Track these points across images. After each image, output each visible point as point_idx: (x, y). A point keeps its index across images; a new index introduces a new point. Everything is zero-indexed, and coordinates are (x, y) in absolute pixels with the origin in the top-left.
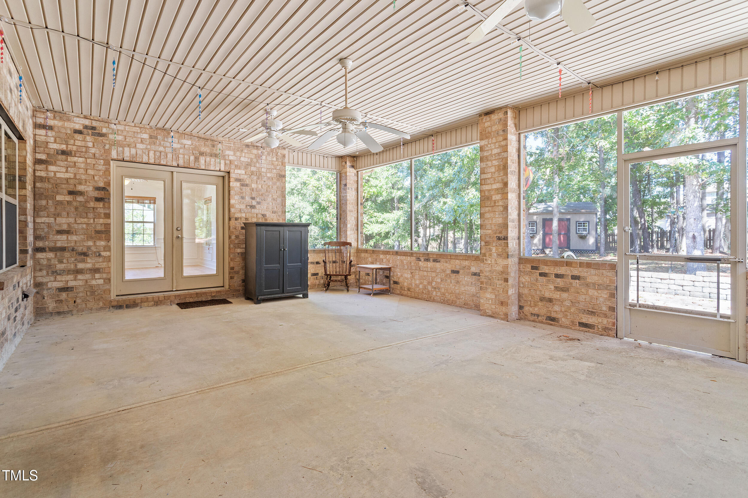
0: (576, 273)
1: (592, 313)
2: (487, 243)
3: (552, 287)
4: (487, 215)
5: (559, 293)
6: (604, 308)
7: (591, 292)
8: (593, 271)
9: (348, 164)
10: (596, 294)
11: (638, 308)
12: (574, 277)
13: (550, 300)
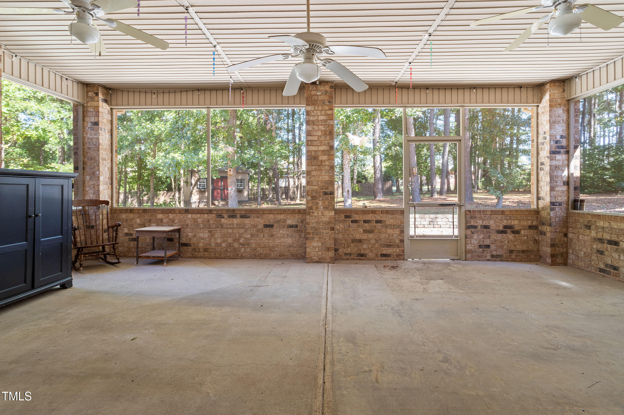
0: (378, 218)
1: (389, 246)
2: (313, 198)
3: (362, 231)
4: (314, 173)
5: (366, 234)
6: (397, 241)
7: (389, 231)
8: (390, 216)
9: (101, 96)
10: (392, 232)
11: (415, 238)
12: (378, 222)
13: (360, 241)
